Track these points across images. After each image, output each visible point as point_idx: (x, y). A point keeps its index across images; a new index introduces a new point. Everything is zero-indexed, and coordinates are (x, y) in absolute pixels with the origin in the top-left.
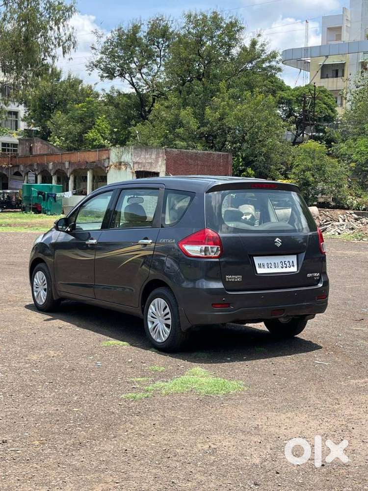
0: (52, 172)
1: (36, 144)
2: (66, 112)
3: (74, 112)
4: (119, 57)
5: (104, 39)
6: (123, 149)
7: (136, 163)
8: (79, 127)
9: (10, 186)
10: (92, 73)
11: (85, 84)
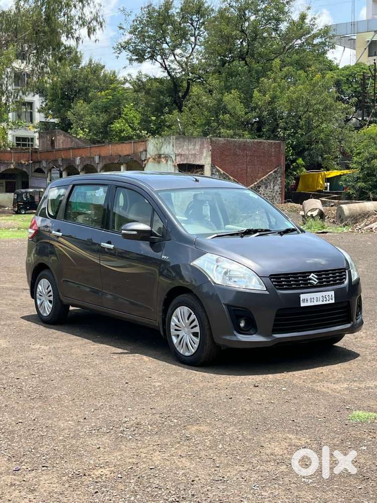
0: (79, 168)
1: (58, 137)
2: (88, 101)
3: (98, 101)
4: (149, 37)
5: (133, 17)
6: (163, 140)
7: (178, 155)
8: (103, 118)
9: (30, 185)
10: (119, 55)
11: (108, 70)
